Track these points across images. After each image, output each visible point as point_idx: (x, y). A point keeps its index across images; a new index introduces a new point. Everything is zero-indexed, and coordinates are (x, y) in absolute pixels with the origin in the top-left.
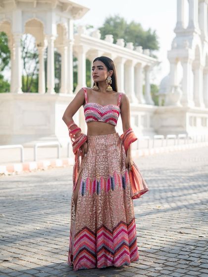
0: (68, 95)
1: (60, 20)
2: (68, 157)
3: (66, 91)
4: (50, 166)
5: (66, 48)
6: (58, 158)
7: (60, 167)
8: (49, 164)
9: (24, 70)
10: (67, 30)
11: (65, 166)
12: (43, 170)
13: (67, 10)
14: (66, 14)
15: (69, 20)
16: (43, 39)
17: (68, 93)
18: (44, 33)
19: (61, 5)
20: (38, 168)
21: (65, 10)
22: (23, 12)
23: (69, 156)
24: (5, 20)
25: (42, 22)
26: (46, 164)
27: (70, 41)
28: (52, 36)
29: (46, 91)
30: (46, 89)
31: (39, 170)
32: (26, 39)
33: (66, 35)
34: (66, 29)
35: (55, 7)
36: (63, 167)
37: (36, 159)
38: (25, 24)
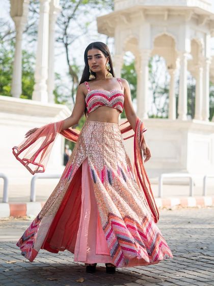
0: (204, 123)
1: (195, 34)
2: (204, 195)
3: (201, 118)
4: (180, 205)
5: (201, 69)
6: (191, 195)
7: (193, 207)
8: (179, 203)
9: (153, 104)
10: (203, 47)
11: (199, 206)
12: (170, 209)
13: (204, 24)
14: (202, 28)
15: (205, 35)
16: (175, 60)
17: (204, 119)
18: (176, 50)
19: (196, 17)
20: (164, 208)
21: (202, 22)
22: (152, 27)
23: (206, 194)
24: (131, 36)
25: (174, 37)
26: (175, 202)
27: (207, 59)
28: (185, 52)
29: (177, 118)
30: (177, 115)
31: (165, 209)
32: (157, 71)
33: (201, 52)
34: (201, 45)
35: (189, 19)
36: (197, 207)
37: (162, 195)
38: (153, 40)
